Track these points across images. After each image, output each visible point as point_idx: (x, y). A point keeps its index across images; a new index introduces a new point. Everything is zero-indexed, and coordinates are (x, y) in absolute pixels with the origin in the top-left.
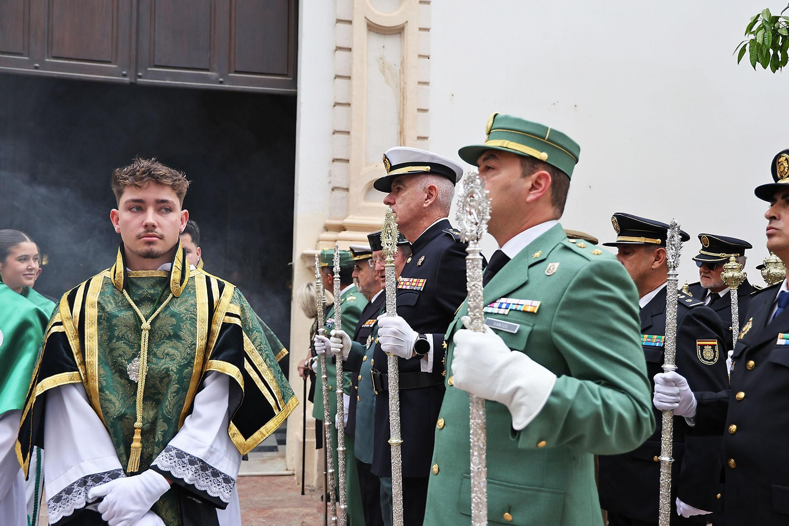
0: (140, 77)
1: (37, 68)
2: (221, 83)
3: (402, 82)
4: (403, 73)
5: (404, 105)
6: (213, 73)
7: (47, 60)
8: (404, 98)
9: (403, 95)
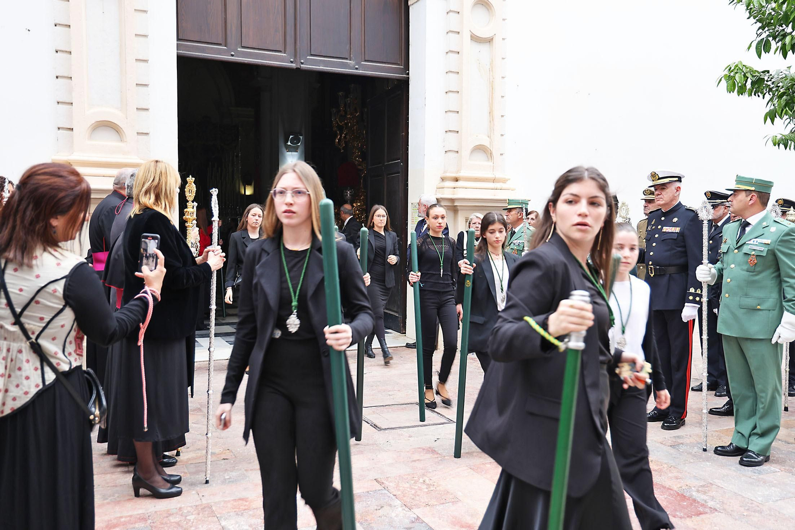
0: (302, 63)
1: (232, 55)
2: (357, 69)
3: (491, 77)
4: (492, 71)
5: (492, 93)
6: (351, 62)
7: (239, 49)
8: (493, 89)
9: (492, 87)
